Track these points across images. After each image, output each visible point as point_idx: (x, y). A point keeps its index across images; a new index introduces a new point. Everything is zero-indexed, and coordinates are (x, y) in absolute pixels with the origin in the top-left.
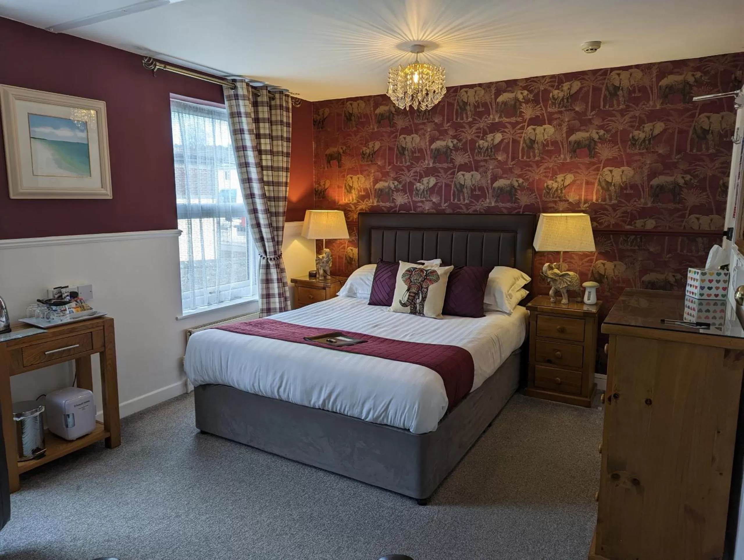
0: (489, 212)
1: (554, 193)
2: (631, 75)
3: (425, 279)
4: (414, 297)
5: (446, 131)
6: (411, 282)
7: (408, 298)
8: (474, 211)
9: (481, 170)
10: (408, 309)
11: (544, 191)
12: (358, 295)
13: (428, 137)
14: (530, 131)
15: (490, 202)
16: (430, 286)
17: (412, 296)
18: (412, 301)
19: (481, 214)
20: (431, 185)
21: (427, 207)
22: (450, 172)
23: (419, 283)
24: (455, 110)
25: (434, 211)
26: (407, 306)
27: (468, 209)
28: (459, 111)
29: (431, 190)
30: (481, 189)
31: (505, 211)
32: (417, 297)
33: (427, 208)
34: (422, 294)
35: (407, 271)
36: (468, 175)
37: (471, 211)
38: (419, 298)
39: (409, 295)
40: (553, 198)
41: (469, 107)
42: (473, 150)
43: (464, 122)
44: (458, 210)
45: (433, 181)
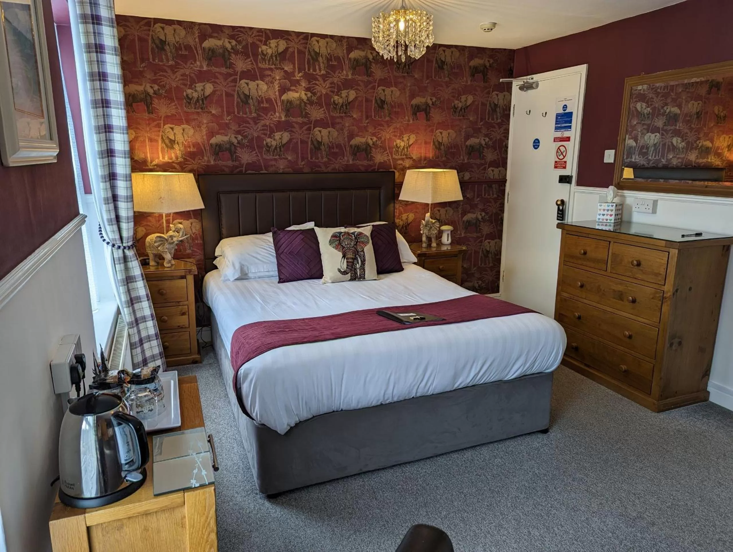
0: (348, 170)
1: (402, 152)
2: (452, 53)
3: (357, 242)
4: (353, 263)
5: (298, 82)
6: (344, 247)
7: (347, 265)
8: (333, 169)
9: (338, 126)
10: (348, 276)
11: (394, 149)
12: (250, 275)
13: (277, 86)
14: (380, 92)
15: (348, 160)
16: (365, 249)
17: (350, 262)
18: (352, 267)
19: (339, 172)
20: (285, 141)
21: (282, 165)
22: (305, 128)
23: (353, 247)
24: (306, 60)
25: (290, 170)
26: (347, 274)
27: (327, 167)
28: (311, 61)
29: (285, 147)
30: (339, 146)
31: (363, 169)
32: (355, 262)
33: (282, 167)
34: (361, 259)
35: (332, 236)
36: (325, 132)
37: (329, 169)
38: (358, 263)
39: (347, 262)
40: (401, 155)
41: (321, 58)
42: (328, 105)
43: (317, 74)
44: (317, 169)
45: (286, 137)
